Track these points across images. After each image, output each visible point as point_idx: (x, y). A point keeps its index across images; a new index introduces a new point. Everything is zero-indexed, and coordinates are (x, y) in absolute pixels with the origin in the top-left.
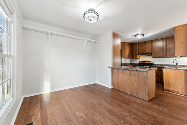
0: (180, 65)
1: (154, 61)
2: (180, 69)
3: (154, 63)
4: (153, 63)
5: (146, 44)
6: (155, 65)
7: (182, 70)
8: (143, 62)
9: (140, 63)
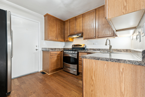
0: (114, 49)
1: (86, 44)
2: (119, 60)
3: (87, 48)
4: (86, 46)
5: (78, 21)
6: (87, 49)
7: (125, 61)
8: (75, 46)
9: (73, 48)
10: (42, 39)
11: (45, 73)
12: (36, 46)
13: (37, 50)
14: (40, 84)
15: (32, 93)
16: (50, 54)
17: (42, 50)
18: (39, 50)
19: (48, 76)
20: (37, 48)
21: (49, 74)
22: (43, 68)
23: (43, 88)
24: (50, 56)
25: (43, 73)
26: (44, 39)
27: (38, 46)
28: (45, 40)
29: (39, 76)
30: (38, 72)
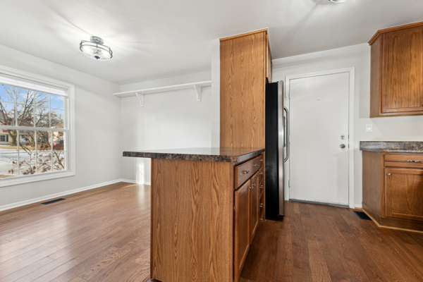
10: (362, 116)
11: (369, 219)
12: (342, 137)
13: (343, 147)
14: (340, 233)
15: (316, 239)
16: (385, 161)
17: (361, 149)
18: (352, 148)
19: (373, 229)
20: (345, 142)
21: (380, 224)
22: (363, 203)
23: (344, 245)
24: (383, 167)
25: (361, 214)
26: (369, 114)
27: (346, 137)
28: (371, 117)
29: (344, 217)
30: (347, 208)
